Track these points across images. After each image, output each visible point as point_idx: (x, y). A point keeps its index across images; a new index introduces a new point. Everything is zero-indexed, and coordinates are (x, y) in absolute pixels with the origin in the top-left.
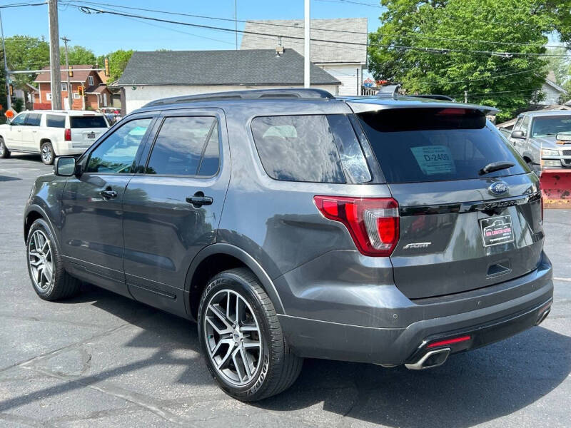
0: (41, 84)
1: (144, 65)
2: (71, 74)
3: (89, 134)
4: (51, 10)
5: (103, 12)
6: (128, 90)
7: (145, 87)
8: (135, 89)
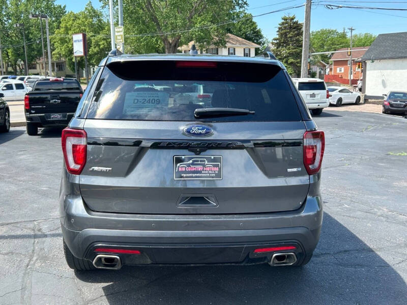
0: (334, 61)
1: (384, 43)
2: (349, 54)
3: (311, 95)
4: (306, 9)
5: (341, 7)
6: (369, 63)
7: (382, 60)
8: (373, 62)
